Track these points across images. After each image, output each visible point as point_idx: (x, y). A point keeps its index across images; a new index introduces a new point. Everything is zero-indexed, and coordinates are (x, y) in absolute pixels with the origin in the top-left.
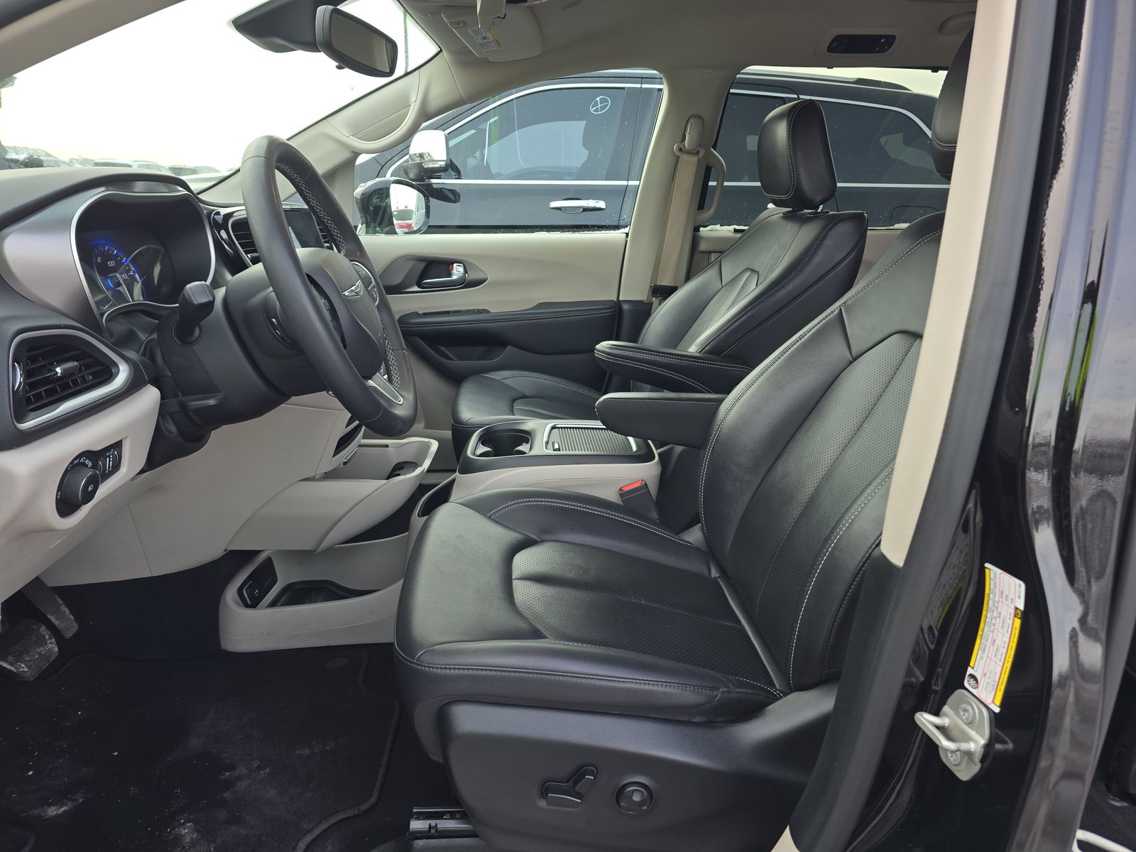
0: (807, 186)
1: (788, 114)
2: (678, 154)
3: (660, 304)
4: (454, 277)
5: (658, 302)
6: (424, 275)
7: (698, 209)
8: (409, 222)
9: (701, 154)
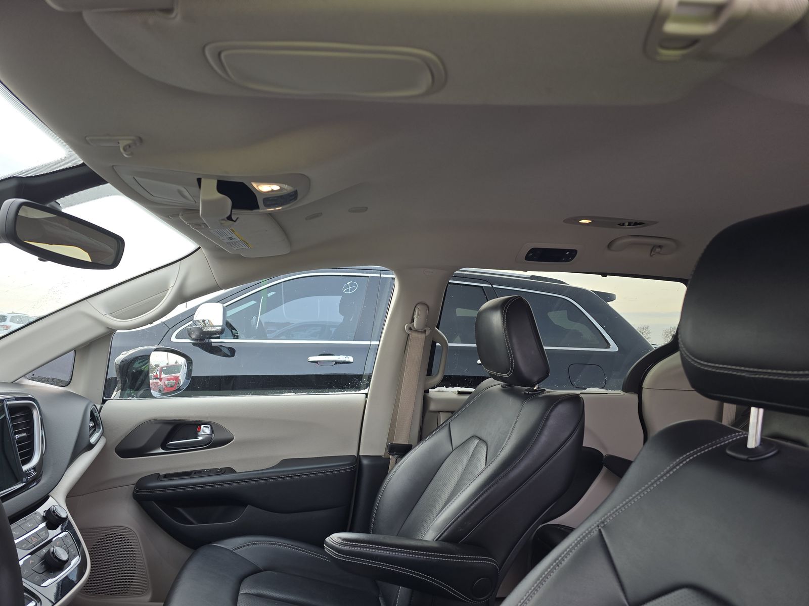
0: (524, 368)
1: (502, 306)
2: (409, 332)
3: (396, 463)
4: (200, 438)
5: (395, 460)
6: (171, 436)
7: (427, 375)
8: (177, 375)
9: (428, 332)
